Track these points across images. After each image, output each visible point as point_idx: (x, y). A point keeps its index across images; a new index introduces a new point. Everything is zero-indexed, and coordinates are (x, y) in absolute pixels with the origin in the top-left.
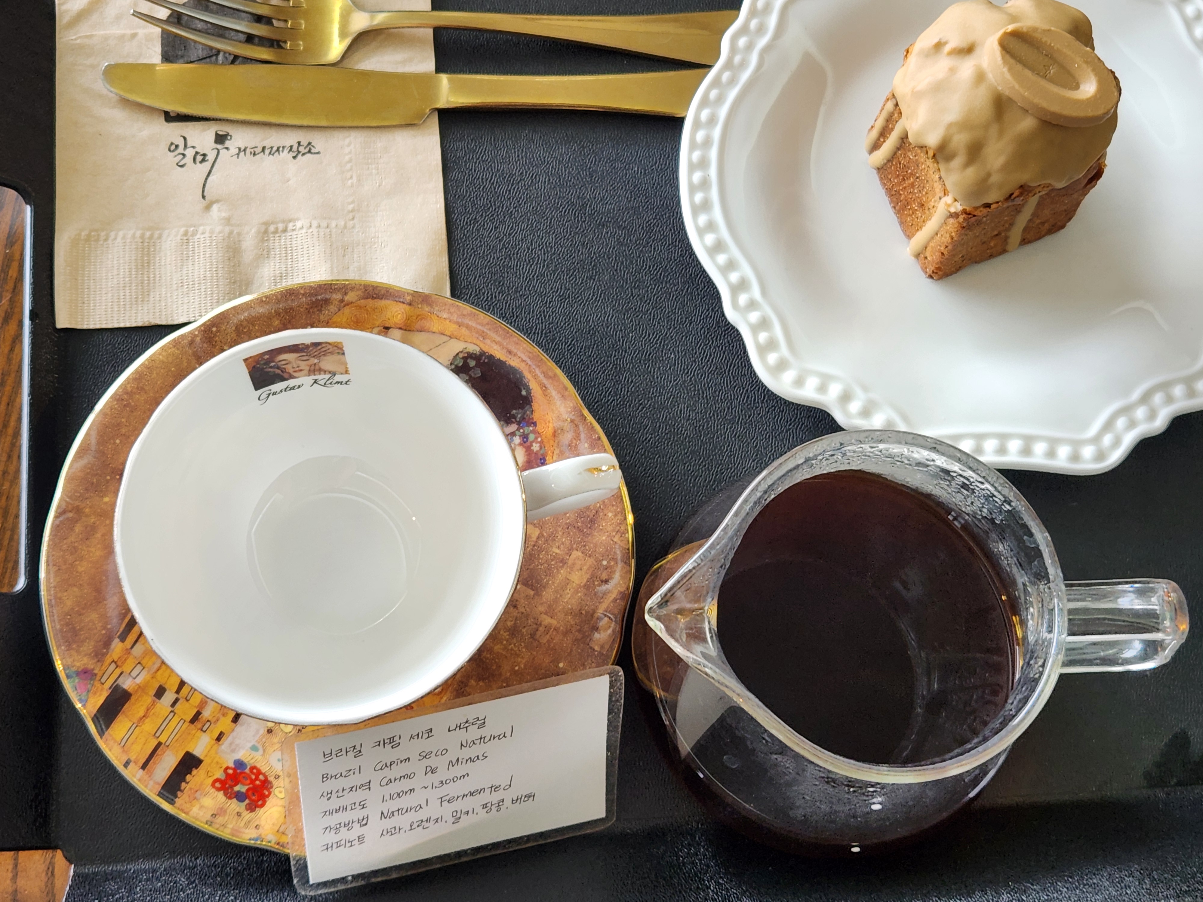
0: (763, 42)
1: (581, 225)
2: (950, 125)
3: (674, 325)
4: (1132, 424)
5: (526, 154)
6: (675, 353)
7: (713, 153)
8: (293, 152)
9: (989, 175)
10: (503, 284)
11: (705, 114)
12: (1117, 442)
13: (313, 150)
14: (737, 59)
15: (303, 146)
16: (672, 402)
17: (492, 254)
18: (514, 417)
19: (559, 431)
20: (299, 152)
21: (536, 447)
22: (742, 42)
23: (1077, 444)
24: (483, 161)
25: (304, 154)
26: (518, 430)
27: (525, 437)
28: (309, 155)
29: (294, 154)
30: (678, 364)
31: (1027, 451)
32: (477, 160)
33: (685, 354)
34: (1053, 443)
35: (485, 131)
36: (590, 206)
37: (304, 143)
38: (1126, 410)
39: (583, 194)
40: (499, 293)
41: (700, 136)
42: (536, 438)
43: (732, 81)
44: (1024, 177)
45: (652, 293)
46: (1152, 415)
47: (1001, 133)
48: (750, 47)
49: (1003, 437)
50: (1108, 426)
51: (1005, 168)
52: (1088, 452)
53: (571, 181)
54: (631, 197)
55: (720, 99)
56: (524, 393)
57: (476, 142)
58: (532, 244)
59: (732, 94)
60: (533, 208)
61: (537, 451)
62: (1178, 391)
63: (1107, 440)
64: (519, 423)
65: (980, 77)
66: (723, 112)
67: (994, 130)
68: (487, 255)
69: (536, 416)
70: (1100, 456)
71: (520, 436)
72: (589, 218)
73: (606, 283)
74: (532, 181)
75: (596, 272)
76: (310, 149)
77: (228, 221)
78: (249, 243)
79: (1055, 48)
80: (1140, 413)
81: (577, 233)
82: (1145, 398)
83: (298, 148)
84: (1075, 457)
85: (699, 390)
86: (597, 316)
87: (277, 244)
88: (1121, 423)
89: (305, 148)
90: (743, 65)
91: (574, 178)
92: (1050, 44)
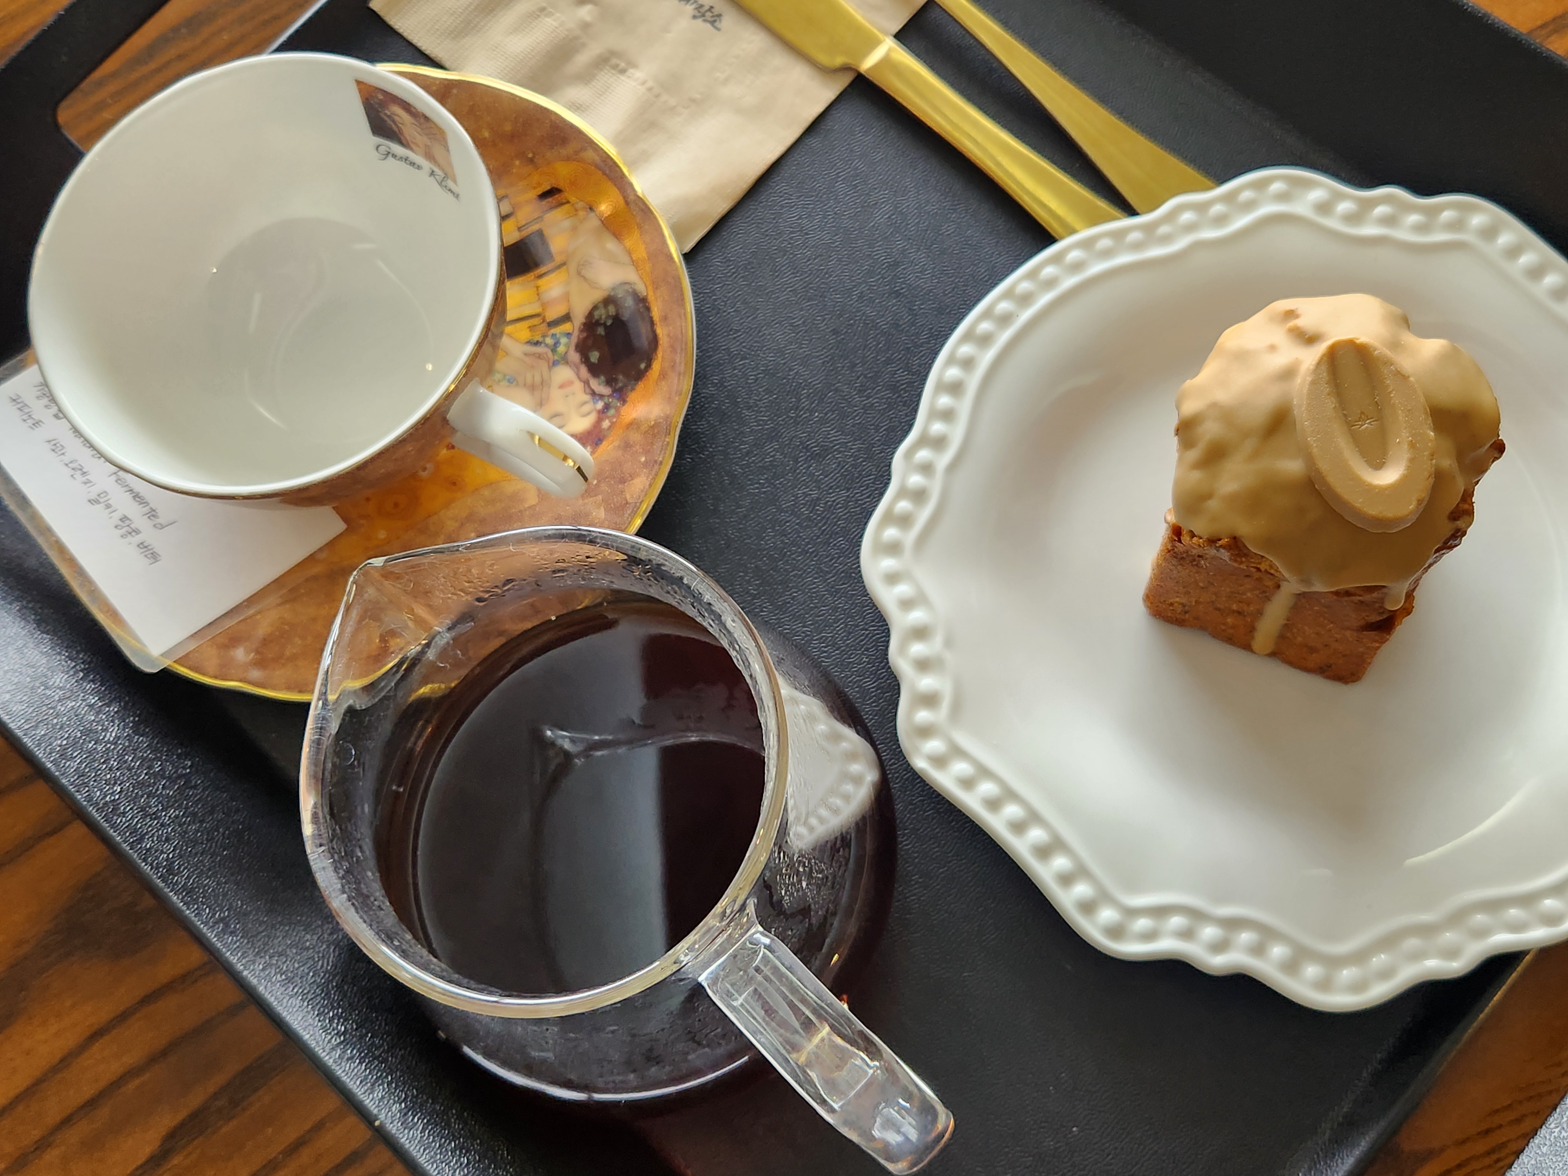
0: (1210, 234)
1: (879, 279)
2: (1214, 405)
3: (865, 440)
4: (1187, 934)
5: (896, 175)
6: (838, 466)
7: (1046, 298)
8: (699, 12)
9: (1209, 496)
10: (754, 272)
11: (1074, 255)
12: (1150, 936)
13: (716, 24)
14: (1164, 229)
15: (712, 13)
16: (788, 506)
17: (773, 238)
18: (616, 380)
19: (636, 426)
20: (703, 15)
21: (606, 424)
22: (1187, 217)
23: (1104, 897)
24: (851, 151)
25: (705, 21)
26: (609, 396)
27: (607, 407)
28: (708, 25)
29: (698, 14)
30: (831, 478)
31: (1044, 852)
32: (848, 144)
33: (847, 475)
34: (1080, 872)
35: (881, 125)
36: (904, 269)
37: (716, 11)
38: (1197, 915)
39: (910, 253)
40: (742, 277)
41: (1049, 271)
42: (613, 416)
43: (1137, 246)
44: (1245, 528)
45: (876, 394)
46: (1219, 947)
47: (1255, 455)
48: (1191, 228)
49: (1034, 817)
50: (1160, 912)
51: (1232, 499)
52: (1107, 915)
53: (911, 231)
54: (950, 293)
55: (1107, 254)
56: (643, 366)
57: (863, 129)
58: (815, 259)
59: (1124, 259)
60: (852, 228)
61: (604, 429)
62: (1278, 951)
63: (1143, 923)
64: (614, 391)
65: (1288, 374)
66: (1097, 268)
67: (1249, 445)
68: (767, 236)
69: (632, 396)
70: (1116, 932)
71: (605, 404)
72: (892, 278)
73: (845, 350)
74: (876, 204)
75: (846, 332)
76: (715, 21)
77: (585, 26)
78: (582, 59)
79: (1392, 402)
80: (1209, 932)
81: (867, 283)
82: (1233, 924)
83: (707, 11)
84: (1088, 907)
85: (823, 518)
86: (804, 371)
87: (606, 77)
88: (1176, 921)
89: (712, 17)
90: (1166, 239)
91: (918, 231)
92: (1390, 393)
